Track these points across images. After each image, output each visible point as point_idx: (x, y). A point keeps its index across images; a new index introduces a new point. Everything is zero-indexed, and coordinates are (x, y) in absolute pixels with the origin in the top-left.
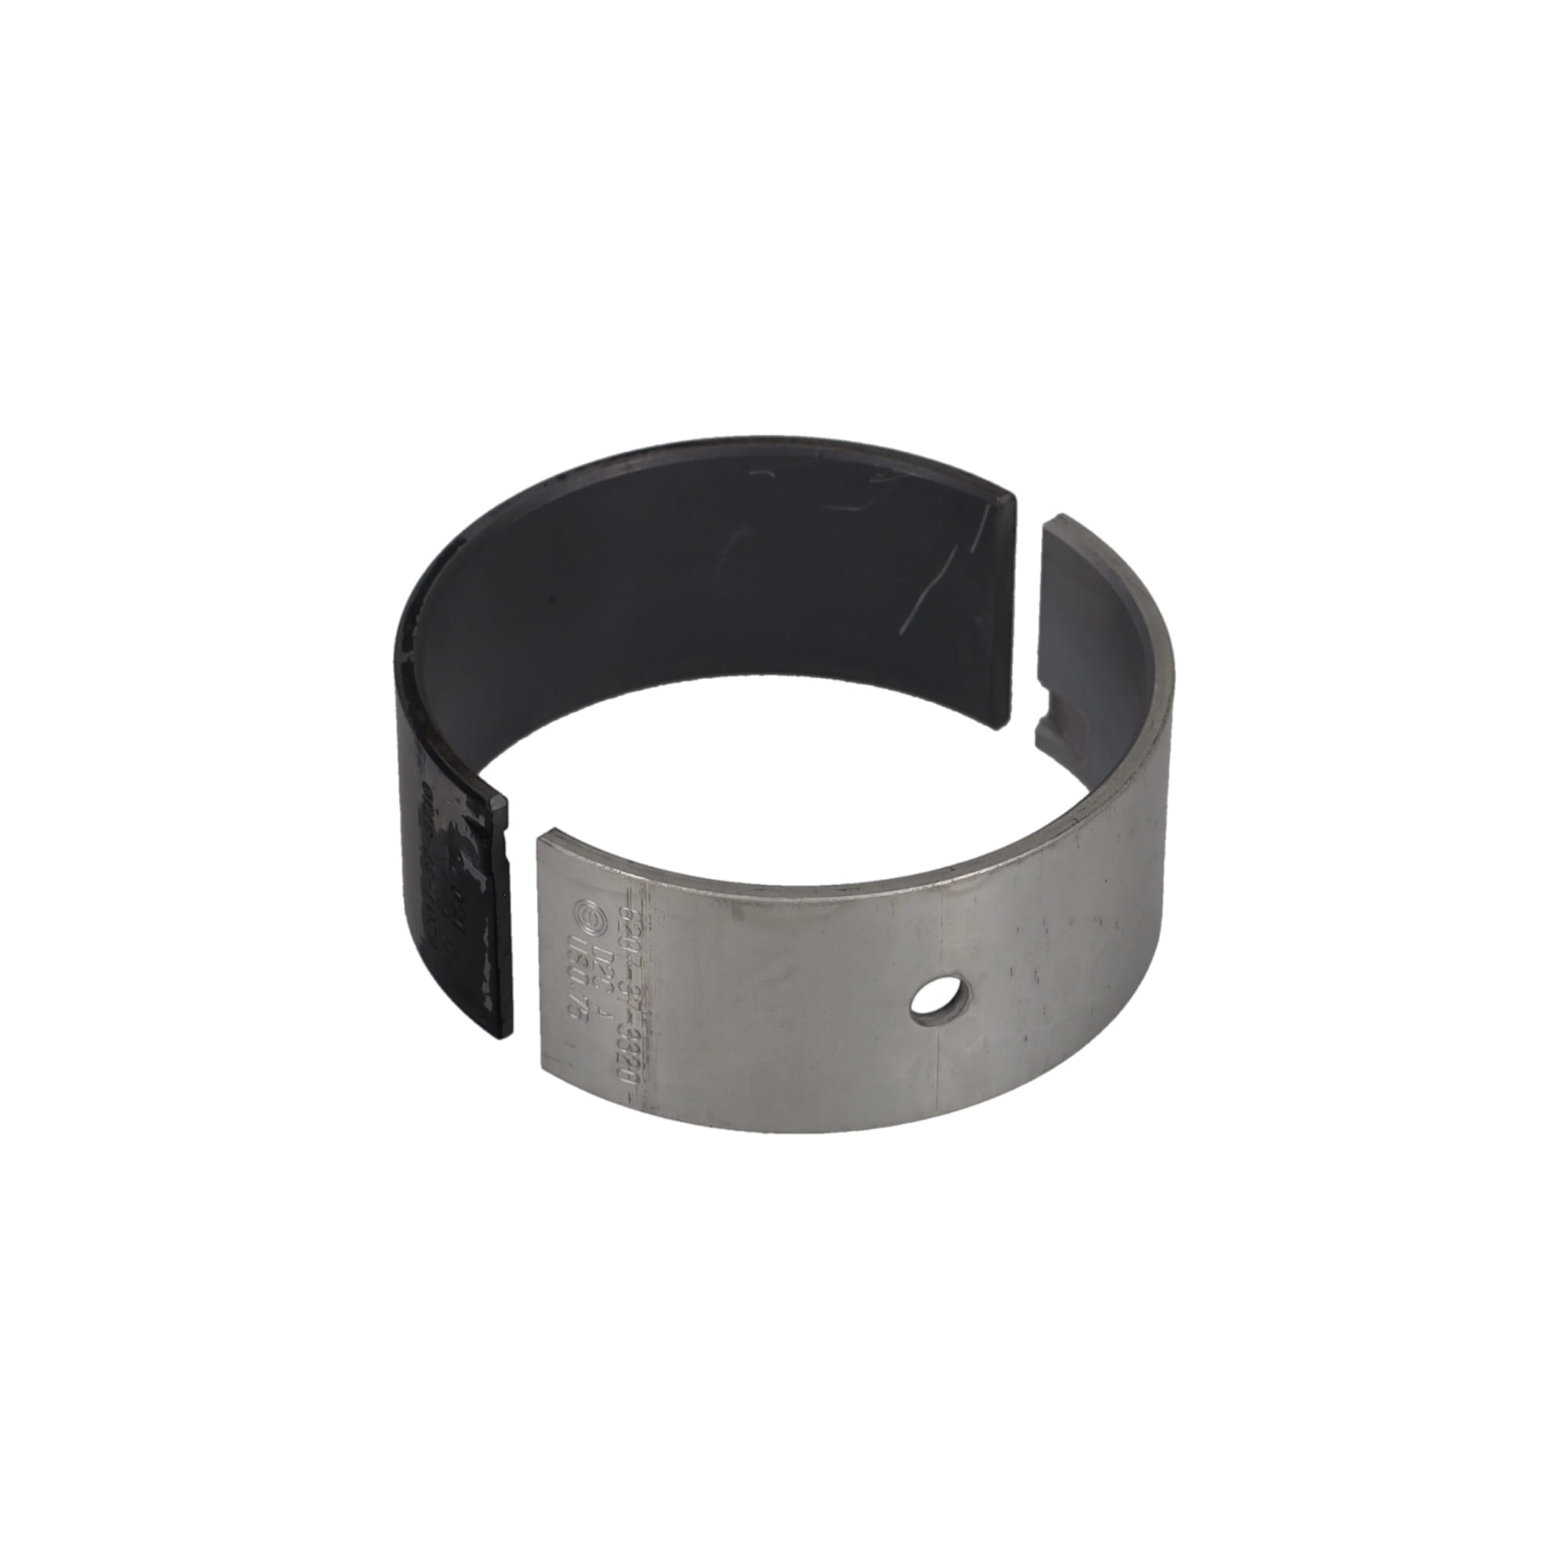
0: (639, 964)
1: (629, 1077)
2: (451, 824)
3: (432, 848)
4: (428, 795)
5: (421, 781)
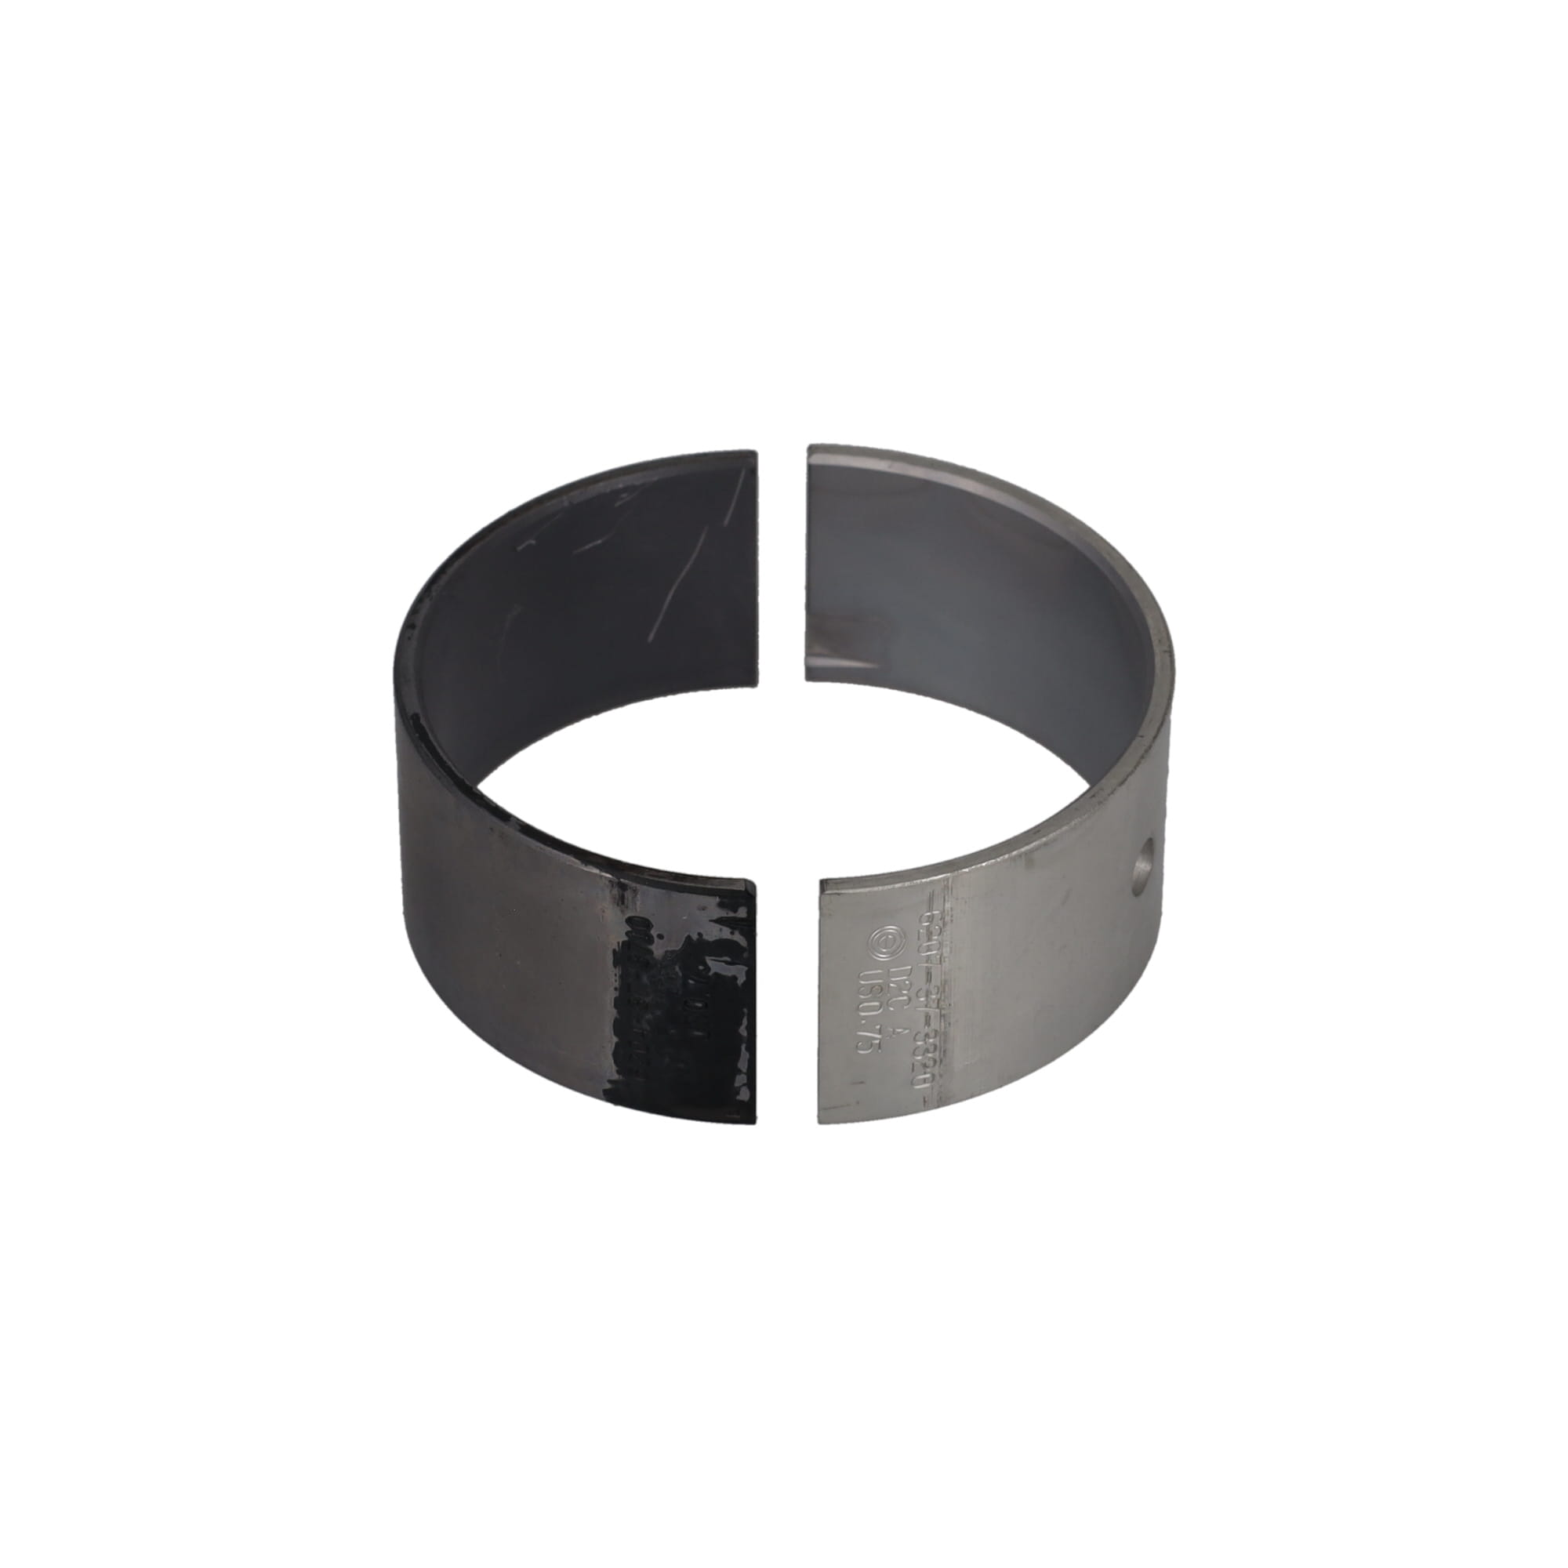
0: (939, 962)
1: (925, 1081)
2: (689, 937)
3: (645, 979)
4: (640, 927)
5: (624, 920)
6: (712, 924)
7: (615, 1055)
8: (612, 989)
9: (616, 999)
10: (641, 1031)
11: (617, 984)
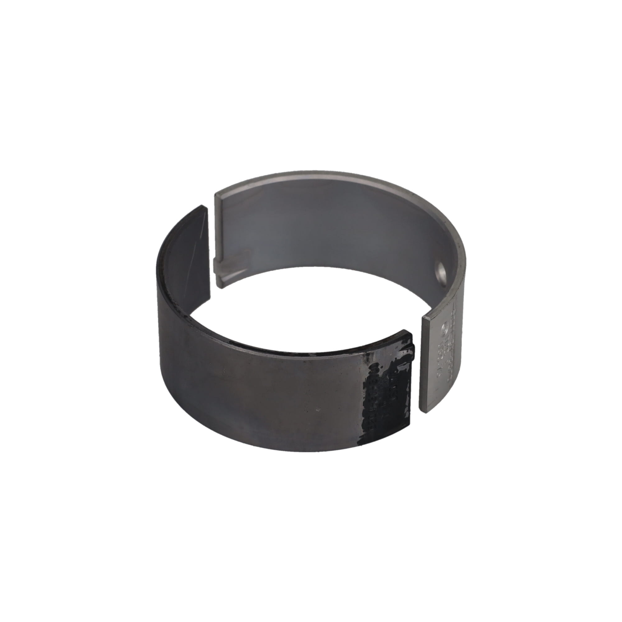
2: (392, 362)
3: (376, 388)
4: (374, 368)
5: (368, 368)
6: (400, 352)
7: (363, 425)
8: (362, 398)
9: (364, 402)
10: (373, 410)
11: (364, 396)
